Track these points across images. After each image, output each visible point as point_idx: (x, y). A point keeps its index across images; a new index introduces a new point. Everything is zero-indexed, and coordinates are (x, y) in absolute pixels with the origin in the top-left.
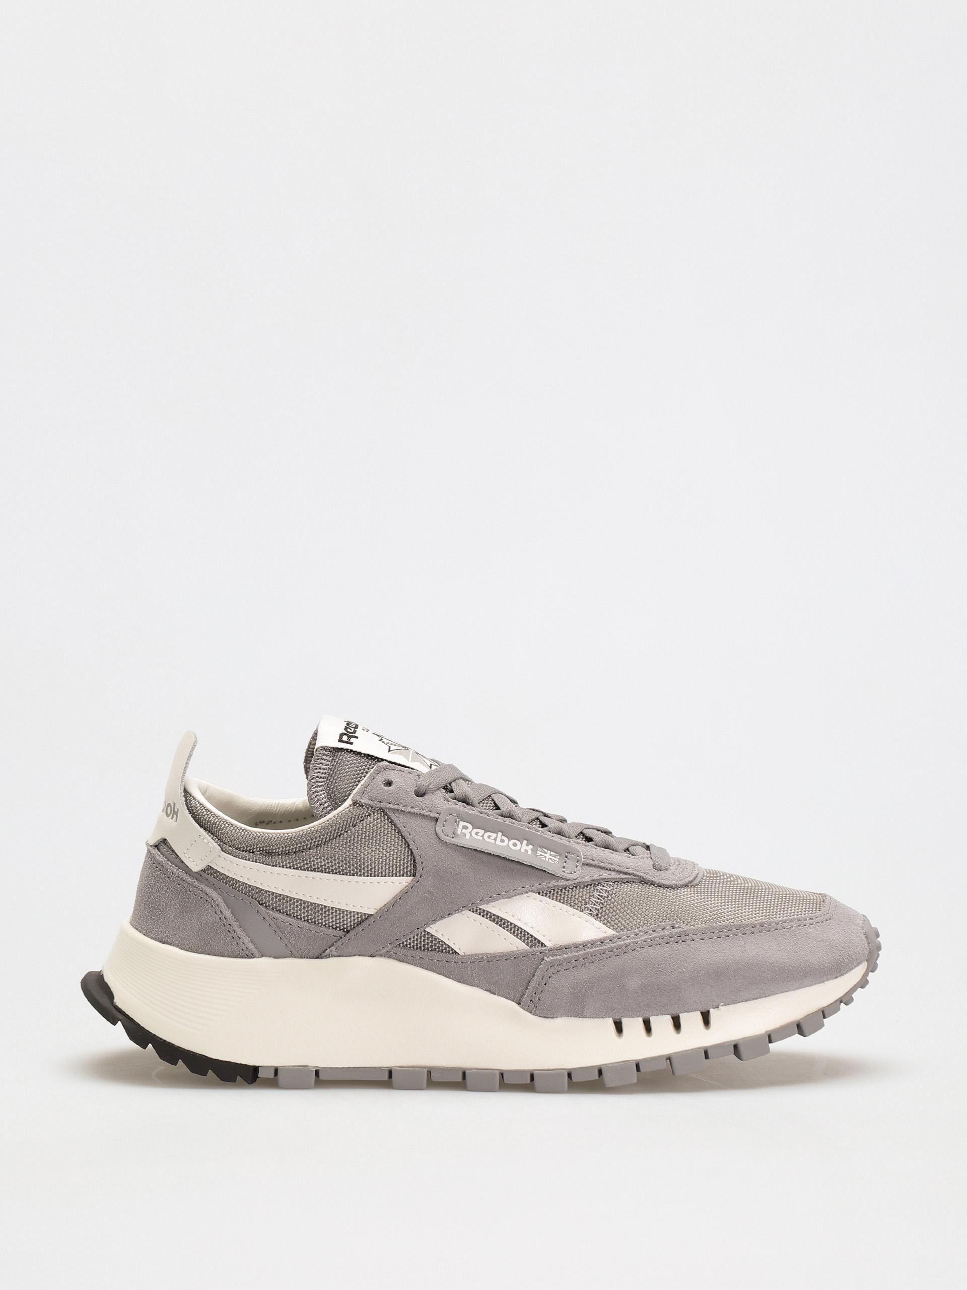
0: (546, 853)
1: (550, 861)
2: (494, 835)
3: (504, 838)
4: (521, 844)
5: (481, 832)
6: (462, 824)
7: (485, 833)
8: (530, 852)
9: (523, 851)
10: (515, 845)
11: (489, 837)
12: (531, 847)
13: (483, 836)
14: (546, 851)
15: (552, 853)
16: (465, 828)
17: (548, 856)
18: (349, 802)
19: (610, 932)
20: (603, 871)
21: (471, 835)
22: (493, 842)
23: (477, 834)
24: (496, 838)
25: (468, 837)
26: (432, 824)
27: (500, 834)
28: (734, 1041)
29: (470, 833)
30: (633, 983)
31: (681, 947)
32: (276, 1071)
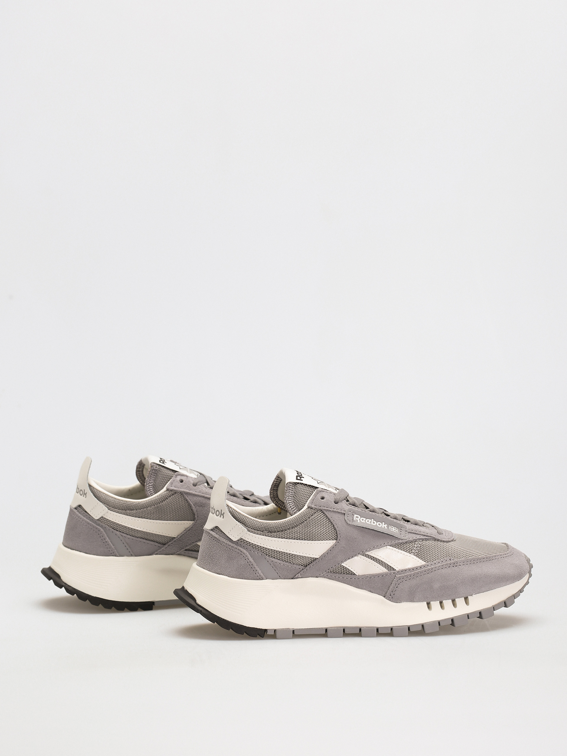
0: (393, 528)
1: (395, 531)
2: (370, 520)
3: (374, 521)
4: (382, 524)
5: (365, 519)
6: (355, 516)
7: (366, 519)
8: (386, 528)
9: (383, 527)
10: (379, 524)
11: (368, 521)
12: (386, 525)
13: (365, 521)
14: (392, 527)
15: (395, 528)
16: (358, 517)
17: (393, 529)
18: (306, 507)
19: (423, 563)
20: (417, 535)
21: (360, 521)
22: (370, 523)
23: (363, 520)
24: (371, 521)
25: (359, 521)
26: (343, 516)
27: (373, 520)
28: (480, 610)
29: (360, 519)
30: (436, 586)
31: (456, 568)
32: (275, 631)
